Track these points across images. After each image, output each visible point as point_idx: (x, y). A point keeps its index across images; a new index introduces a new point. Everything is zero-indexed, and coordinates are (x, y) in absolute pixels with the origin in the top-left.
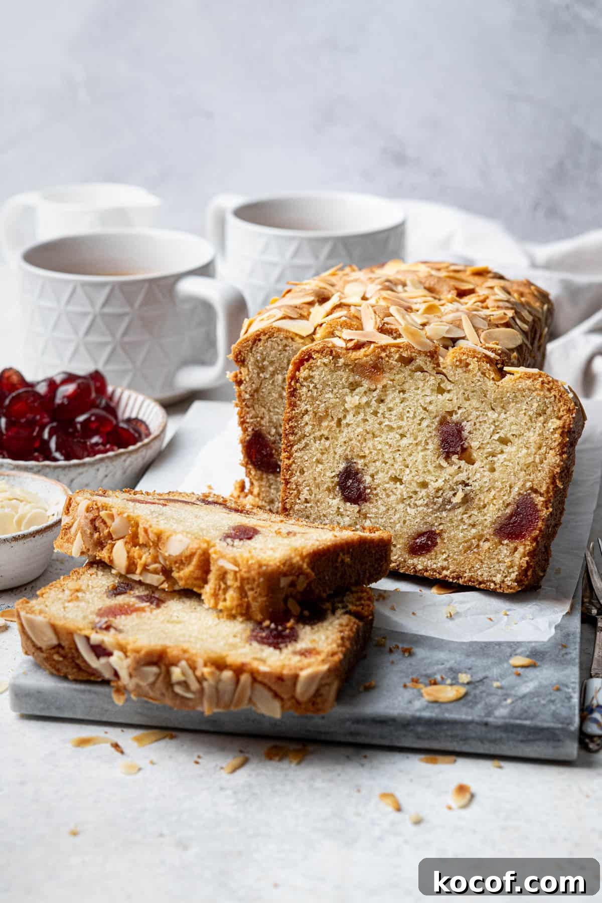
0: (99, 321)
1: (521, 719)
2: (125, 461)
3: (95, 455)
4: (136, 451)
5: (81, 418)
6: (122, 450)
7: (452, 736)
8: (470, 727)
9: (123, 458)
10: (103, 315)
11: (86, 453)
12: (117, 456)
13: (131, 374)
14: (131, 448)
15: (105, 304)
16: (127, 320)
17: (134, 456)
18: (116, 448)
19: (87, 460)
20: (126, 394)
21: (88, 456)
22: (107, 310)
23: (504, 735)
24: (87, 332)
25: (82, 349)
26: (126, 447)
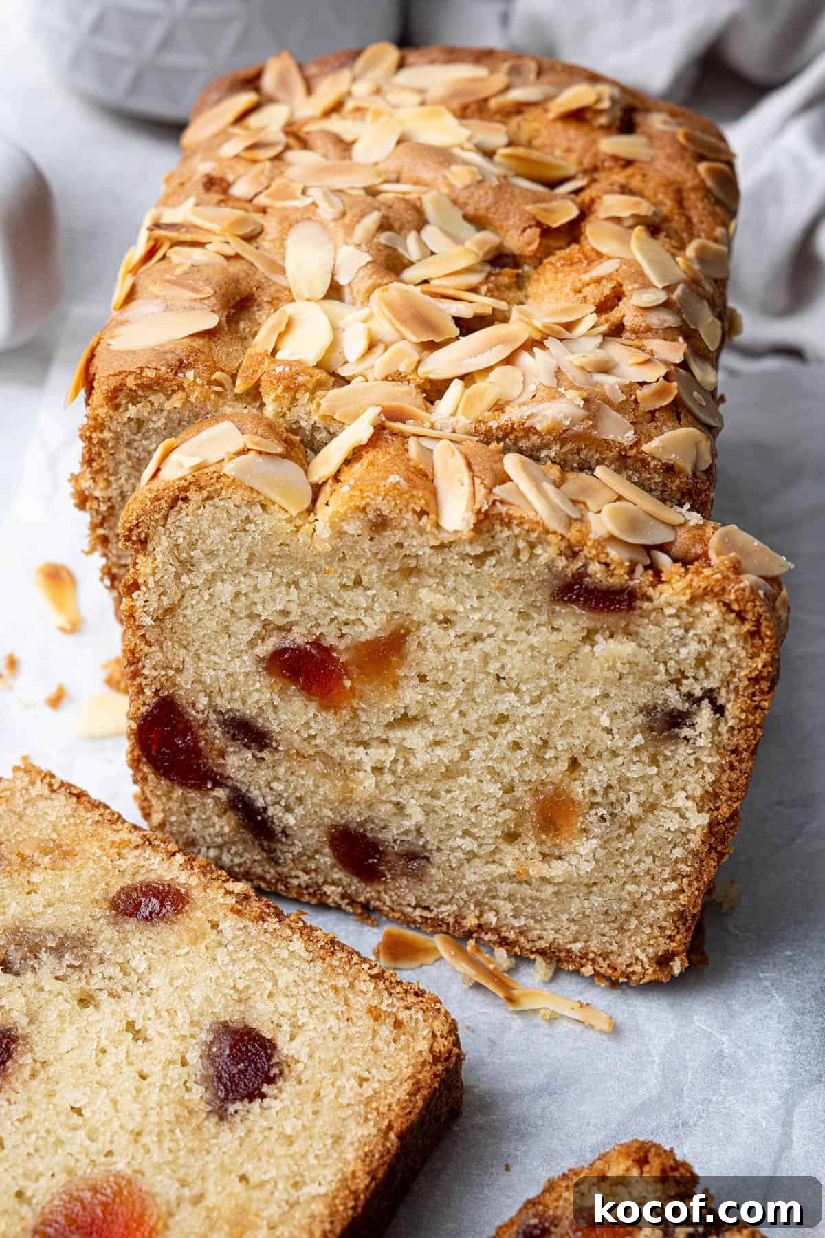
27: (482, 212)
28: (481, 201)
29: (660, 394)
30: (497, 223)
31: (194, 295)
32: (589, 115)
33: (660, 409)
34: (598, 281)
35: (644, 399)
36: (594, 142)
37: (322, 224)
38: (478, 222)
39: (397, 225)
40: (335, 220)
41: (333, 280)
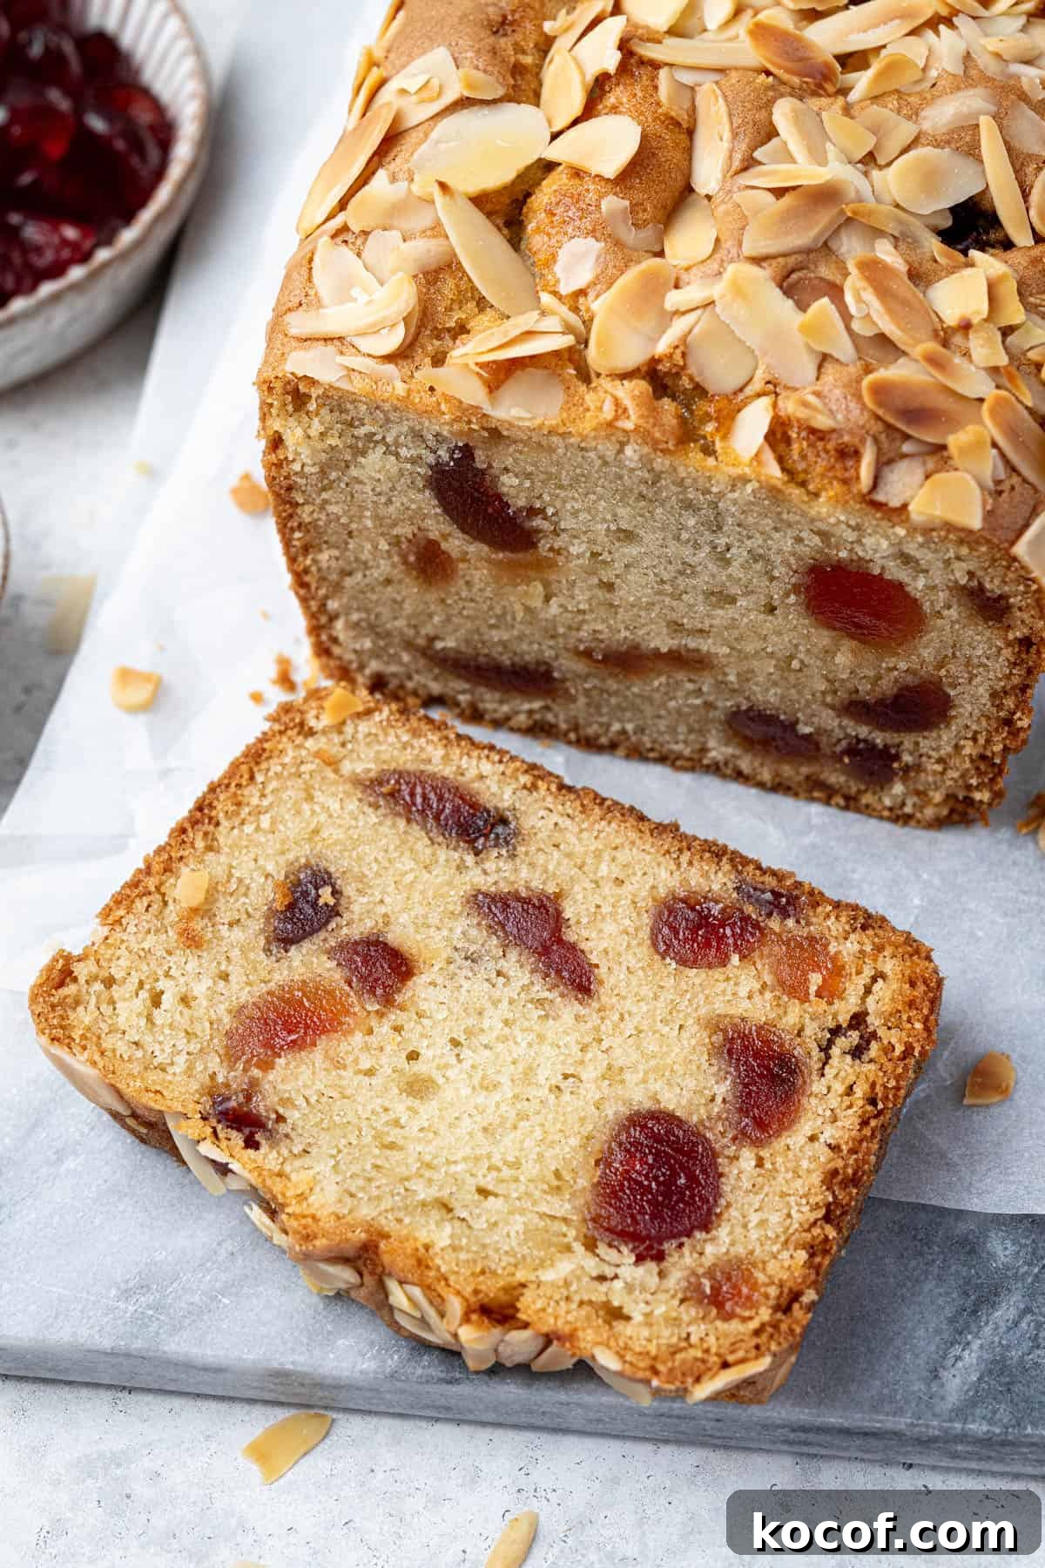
9: (111, 272)
12: (91, 275)
14: (128, 237)
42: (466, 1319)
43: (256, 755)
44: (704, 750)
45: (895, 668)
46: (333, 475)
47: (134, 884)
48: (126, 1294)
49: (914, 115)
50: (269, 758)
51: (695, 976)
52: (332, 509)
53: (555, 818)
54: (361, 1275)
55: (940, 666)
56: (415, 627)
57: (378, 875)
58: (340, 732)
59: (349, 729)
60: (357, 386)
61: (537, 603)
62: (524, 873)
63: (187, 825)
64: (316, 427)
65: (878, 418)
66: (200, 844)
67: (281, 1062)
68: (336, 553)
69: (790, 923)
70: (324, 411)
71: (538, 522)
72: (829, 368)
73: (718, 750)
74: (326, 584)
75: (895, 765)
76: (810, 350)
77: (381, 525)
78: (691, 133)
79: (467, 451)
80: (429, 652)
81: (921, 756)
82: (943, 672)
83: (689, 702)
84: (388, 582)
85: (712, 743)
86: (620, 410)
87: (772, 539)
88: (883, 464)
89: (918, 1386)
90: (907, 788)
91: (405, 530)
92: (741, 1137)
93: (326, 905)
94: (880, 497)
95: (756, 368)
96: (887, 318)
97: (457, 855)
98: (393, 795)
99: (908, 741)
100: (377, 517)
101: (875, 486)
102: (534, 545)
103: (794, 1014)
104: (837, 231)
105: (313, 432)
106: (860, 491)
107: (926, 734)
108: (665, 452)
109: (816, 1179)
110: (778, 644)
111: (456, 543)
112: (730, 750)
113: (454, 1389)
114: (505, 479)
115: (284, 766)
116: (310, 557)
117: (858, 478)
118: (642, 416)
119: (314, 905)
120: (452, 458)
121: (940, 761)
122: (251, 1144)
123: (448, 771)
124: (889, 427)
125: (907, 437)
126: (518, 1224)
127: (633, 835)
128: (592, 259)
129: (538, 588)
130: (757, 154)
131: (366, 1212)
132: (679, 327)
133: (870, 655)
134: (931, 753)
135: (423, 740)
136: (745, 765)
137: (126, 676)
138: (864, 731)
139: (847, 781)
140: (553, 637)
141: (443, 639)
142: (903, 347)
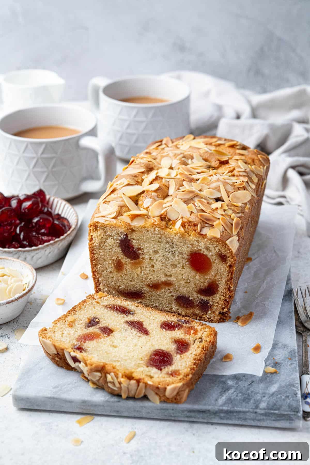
0: (40, 160)
1: (273, 410)
2: (59, 244)
3: (43, 243)
4: (64, 239)
5: (35, 220)
6: (57, 239)
7: (238, 418)
8: (248, 414)
9: (58, 243)
10: (42, 158)
11: (39, 242)
12: (55, 243)
13: (57, 187)
14: (62, 237)
15: (43, 153)
16: (53, 161)
17: (63, 242)
18: (54, 238)
19: (40, 246)
20: (56, 200)
21: (40, 244)
22: (44, 156)
23: (264, 417)
24: (34, 166)
25: (32, 175)
26: (59, 237)
27: (206, 158)
28: (206, 156)
29: (241, 184)
30: (210, 160)
31: (140, 166)
32: (235, 146)
33: (240, 187)
34: (230, 167)
35: (237, 185)
36: (235, 151)
37: (170, 157)
38: (206, 160)
39: (187, 158)
40: (173, 156)
41: (171, 166)
42: (122, 377)
43: (84, 302)
44: (172, 309)
45: (207, 279)
46: (102, 245)
47: (60, 318)
48: (54, 388)
49: (209, 185)
50: (86, 302)
51: (169, 332)
52: (101, 254)
53: (142, 311)
54: (102, 374)
55: (215, 276)
56: (116, 284)
57: (107, 318)
58: (101, 299)
59: (102, 298)
60: (107, 222)
61: (139, 273)
62: (136, 318)
63: (70, 311)
64: (99, 233)
65: (201, 220)
66: (73, 313)
67: (87, 342)
68: (101, 266)
69: (188, 325)
70: (101, 230)
71: (140, 252)
72: (192, 214)
73: (175, 308)
74: (99, 274)
75: (209, 305)
76: (189, 211)
77: (110, 257)
78: (168, 188)
79: (127, 235)
80: (118, 290)
81: (214, 302)
82: (216, 278)
83: (169, 295)
84: (111, 272)
85: (173, 306)
86: (155, 221)
87: (183, 248)
88: (202, 228)
89: (213, 402)
90: (211, 311)
91: (114, 258)
92: (177, 353)
93: (97, 321)
94: (202, 233)
95: (179, 215)
96: (203, 207)
97: (123, 315)
98: (110, 308)
99: (211, 298)
100: (109, 255)
101: (201, 231)
102: (138, 258)
103: (188, 337)
104: (194, 197)
105: (98, 235)
106: (198, 231)
107: (214, 296)
108: (163, 229)
109: (192, 359)
110: (185, 276)
111: (124, 260)
112: (177, 308)
113: (119, 404)
114: (133, 241)
115: (89, 303)
116: (96, 267)
117: (197, 229)
118: (159, 221)
119: (95, 322)
120: (124, 237)
121: (217, 303)
122: (81, 352)
123: (122, 304)
124: (203, 221)
125: (207, 223)
126: (133, 363)
127: (157, 313)
128: (150, 202)
129: (139, 269)
130: (180, 188)
131: (103, 361)
132: (165, 209)
133: (202, 276)
134: (215, 301)
135: (117, 300)
136: (180, 311)
137: (58, 299)
138: (202, 297)
139: (200, 312)
140: (142, 282)
141: (121, 286)
142: (206, 211)
